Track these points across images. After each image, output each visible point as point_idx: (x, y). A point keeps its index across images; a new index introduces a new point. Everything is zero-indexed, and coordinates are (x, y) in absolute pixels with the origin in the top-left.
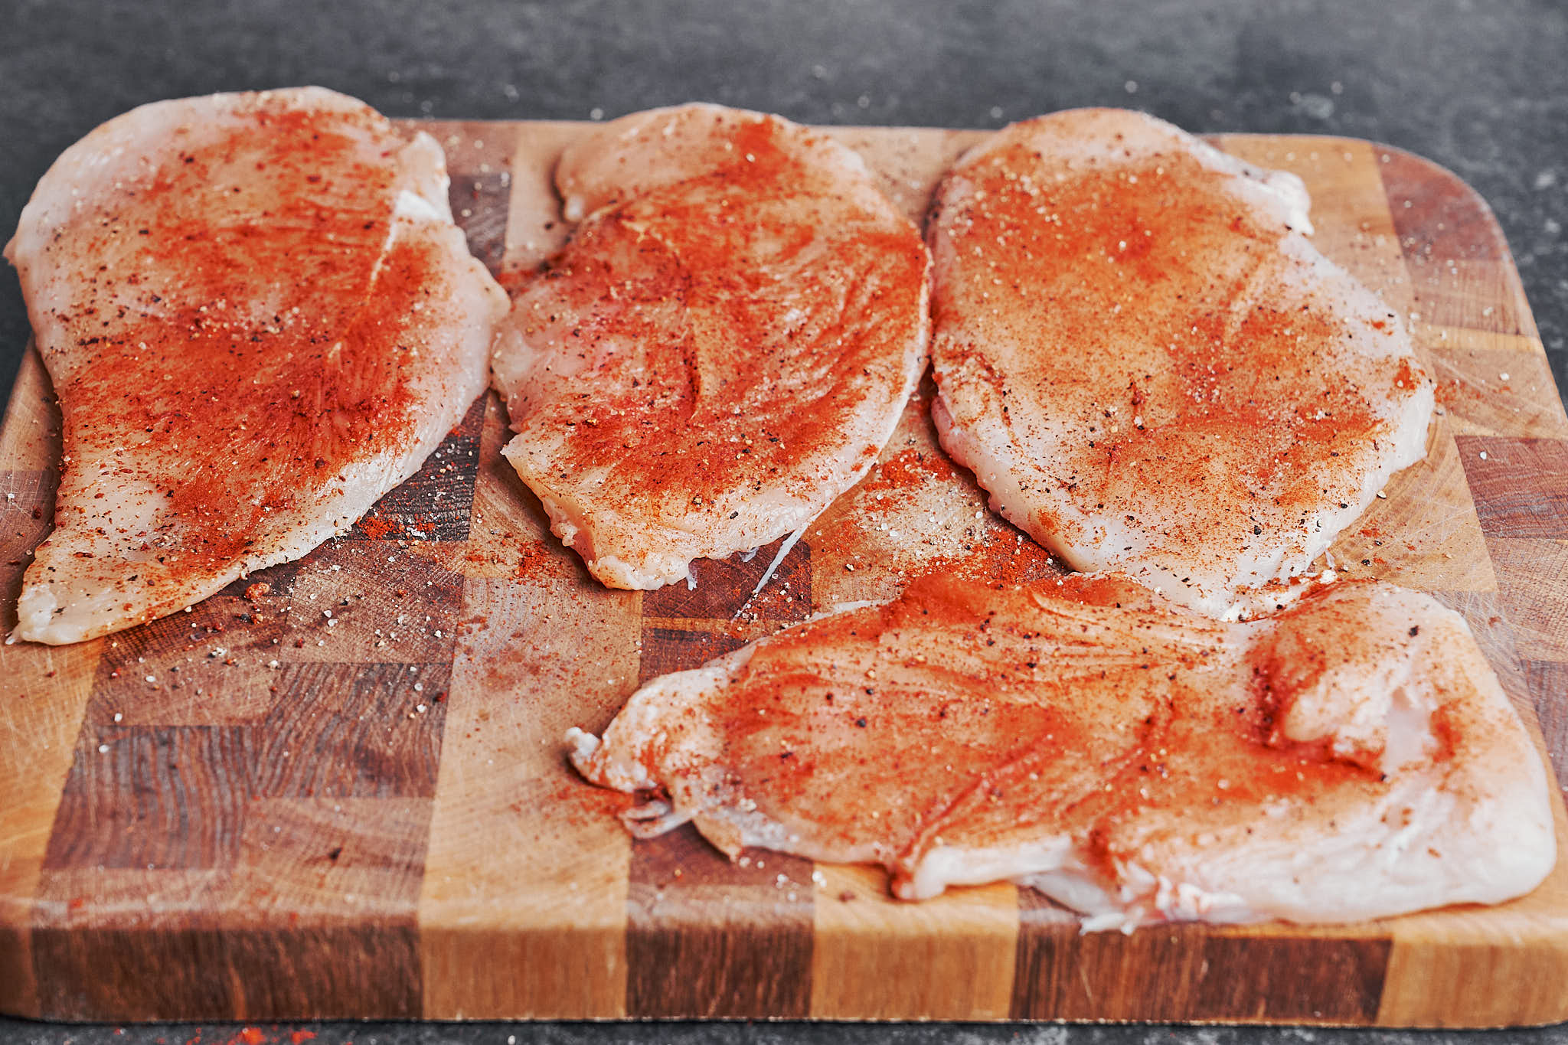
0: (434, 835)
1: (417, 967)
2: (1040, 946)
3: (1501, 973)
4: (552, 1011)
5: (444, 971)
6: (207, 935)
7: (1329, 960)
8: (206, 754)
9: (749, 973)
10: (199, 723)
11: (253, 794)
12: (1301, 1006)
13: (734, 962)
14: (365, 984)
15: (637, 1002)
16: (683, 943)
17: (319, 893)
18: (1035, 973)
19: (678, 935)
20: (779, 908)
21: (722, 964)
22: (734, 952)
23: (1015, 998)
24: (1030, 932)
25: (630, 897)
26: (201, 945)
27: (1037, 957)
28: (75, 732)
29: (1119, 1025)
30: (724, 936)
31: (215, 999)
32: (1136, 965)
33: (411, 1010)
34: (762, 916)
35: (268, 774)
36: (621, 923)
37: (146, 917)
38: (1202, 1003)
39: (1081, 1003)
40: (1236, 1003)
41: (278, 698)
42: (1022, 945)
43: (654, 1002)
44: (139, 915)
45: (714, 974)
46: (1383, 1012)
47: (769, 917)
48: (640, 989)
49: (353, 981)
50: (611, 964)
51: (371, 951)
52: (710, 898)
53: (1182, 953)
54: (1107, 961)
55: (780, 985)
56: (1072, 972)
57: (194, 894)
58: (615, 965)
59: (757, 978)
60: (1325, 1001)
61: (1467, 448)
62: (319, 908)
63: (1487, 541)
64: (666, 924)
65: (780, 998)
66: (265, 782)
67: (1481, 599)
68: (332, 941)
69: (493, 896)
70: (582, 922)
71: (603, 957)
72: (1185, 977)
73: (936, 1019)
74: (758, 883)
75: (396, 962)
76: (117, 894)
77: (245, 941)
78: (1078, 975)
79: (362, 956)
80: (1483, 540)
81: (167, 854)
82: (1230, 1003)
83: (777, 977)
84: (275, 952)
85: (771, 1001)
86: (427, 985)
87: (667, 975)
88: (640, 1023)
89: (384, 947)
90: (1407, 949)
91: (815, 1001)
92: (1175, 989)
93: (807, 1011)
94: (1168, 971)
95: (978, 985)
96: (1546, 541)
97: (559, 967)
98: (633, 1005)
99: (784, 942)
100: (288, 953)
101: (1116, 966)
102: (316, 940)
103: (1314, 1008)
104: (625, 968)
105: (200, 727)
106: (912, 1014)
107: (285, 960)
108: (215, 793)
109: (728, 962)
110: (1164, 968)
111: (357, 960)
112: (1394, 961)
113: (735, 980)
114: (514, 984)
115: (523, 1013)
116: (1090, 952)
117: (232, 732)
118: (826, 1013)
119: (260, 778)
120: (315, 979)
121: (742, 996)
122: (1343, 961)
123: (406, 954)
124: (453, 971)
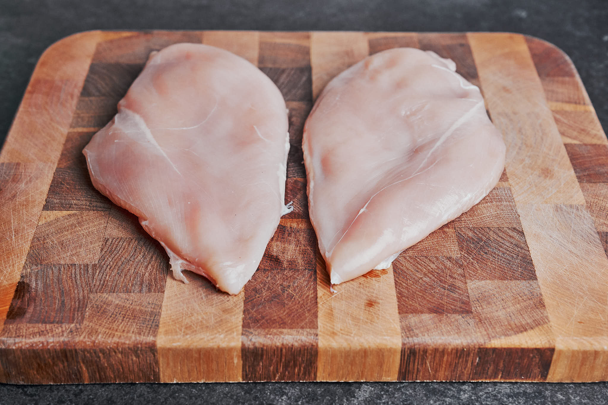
0: (164, 309)
1: (157, 363)
2: (410, 353)
3: (599, 361)
4: (212, 379)
5: (168, 364)
6: (71, 351)
7: (529, 357)
8: (73, 276)
9: (292, 363)
10: (71, 263)
11: (91, 292)
12: (516, 375)
13: (285, 360)
14: (136, 370)
15: (247, 375)
16: (265, 352)
17: (116, 333)
18: (408, 363)
19: (262, 349)
20: (304, 338)
21: (281, 360)
22: (286, 356)
23: (400, 372)
24: (406, 347)
25: (242, 334)
26: (68, 354)
27: (409, 356)
28: (21, 267)
29: (442, 382)
30: (281, 350)
31: (76, 375)
32: (450, 359)
33: (155, 379)
34: (296, 341)
35: (98, 283)
36: (239, 345)
37: (45, 344)
38: (476, 373)
39: (427, 374)
40: (489, 373)
41: (103, 252)
42: (403, 352)
43: (254, 376)
44: (43, 343)
45: (277, 365)
46: (549, 376)
47: (300, 342)
48: (247, 370)
49: (131, 368)
50: (235, 361)
51: (138, 356)
52: (276, 334)
53: (468, 355)
54: (437, 359)
55: (304, 368)
56: (423, 363)
57: (65, 334)
58: (237, 361)
59: (295, 365)
60: (526, 372)
61: (569, 148)
62: (116, 339)
63: (580, 185)
64: (257, 345)
65: (305, 374)
66: (96, 287)
67: (579, 208)
68: (122, 353)
69: (187, 334)
70: (223, 345)
71: (232, 358)
72: (469, 364)
73: (368, 381)
74: (295, 328)
75: (148, 361)
76: (34, 334)
77: (86, 353)
78: (426, 363)
79: (134, 358)
80: (578, 184)
81: (55, 317)
82: (487, 374)
83: (303, 365)
84: (99, 357)
85: (301, 374)
86: (161, 369)
87: (258, 365)
88: (248, 383)
89: (143, 355)
90: (561, 352)
91: (318, 374)
92: (465, 369)
93: (315, 379)
94: (463, 361)
95: (385, 367)
96: (603, 184)
97: (215, 363)
98: (245, 377)
99: (306, 351)
100: (104, 357)
101: (441, 360)
102: (115, 352)
103: (521, 375)
104: (241, 362)
105: (71, 265)
106: (358, 379)
107: (103, 360)
108: (76, 292)
109: (283, 360)
110: (461, 360)
111: (132, 359)
112: (555, 357)
113: (286, 367)
114: (196, 369)
115: (200, 380)
116: (431, 354)
117: (84, 266)
118: (323, 379)
119: (95, 285)
120: (115, 367)
121: (289, 373)
122: (534, 357)
123: (152, 358)
124: (171, 364)
